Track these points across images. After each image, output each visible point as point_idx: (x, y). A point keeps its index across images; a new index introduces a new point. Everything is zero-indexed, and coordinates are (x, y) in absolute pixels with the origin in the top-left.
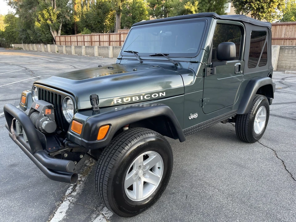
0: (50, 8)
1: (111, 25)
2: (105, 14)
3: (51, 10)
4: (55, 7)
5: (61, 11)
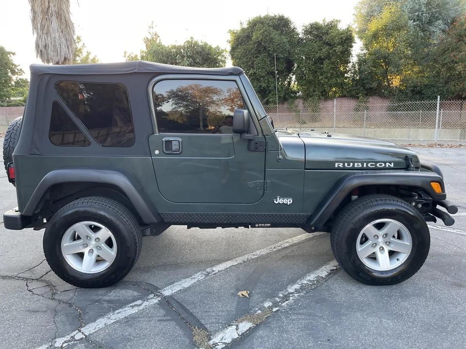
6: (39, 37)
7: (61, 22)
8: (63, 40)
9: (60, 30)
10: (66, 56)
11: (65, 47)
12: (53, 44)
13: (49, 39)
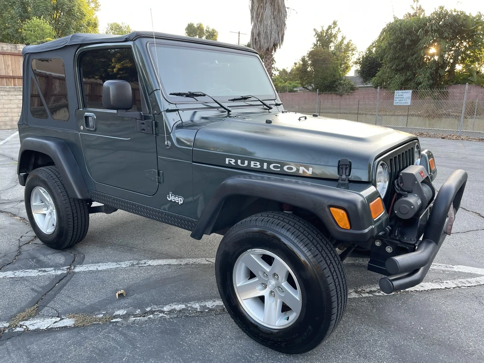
6: (255, 26)
7: (274, 9)
8: (274, 26)
9: (272, 16)
10: (276, 42)
11: (275, 33)
12: (265, 31)
13: (262, 26)
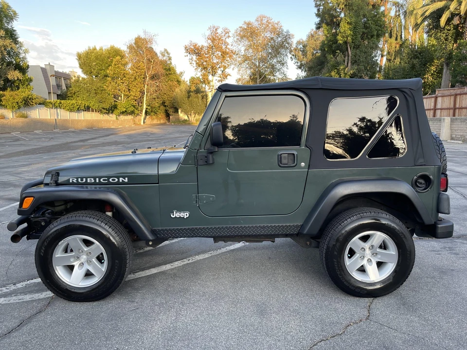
0: (342, 68)
1: (434, 82)
2: (425, 65)
3: (341, 70)
4: (350, 64)
5: (357, 69)
